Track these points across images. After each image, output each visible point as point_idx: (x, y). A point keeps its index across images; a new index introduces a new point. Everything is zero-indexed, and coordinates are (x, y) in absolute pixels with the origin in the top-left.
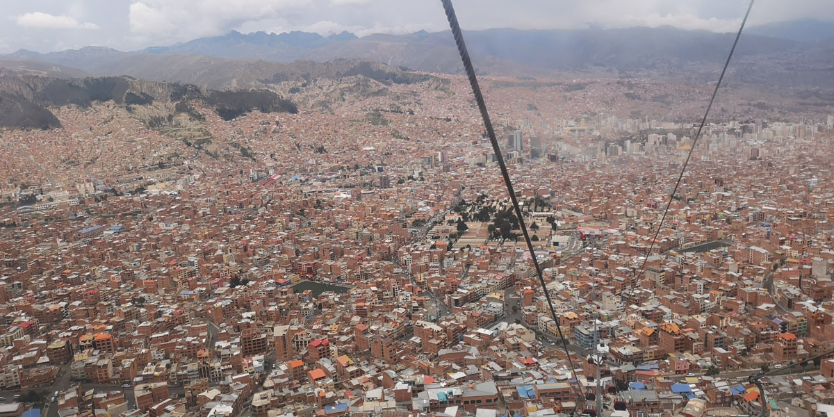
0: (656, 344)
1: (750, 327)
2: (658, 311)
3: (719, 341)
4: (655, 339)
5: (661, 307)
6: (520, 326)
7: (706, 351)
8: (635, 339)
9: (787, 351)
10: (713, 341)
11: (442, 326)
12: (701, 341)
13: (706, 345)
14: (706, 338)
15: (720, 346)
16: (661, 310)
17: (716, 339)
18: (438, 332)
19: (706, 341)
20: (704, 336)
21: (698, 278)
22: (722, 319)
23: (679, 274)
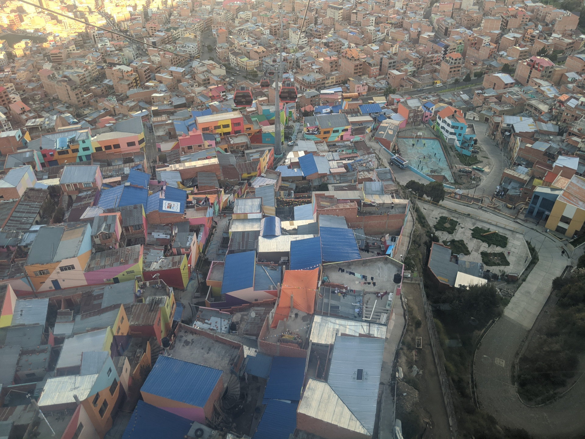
0: (336, 70)
1: (418, 52)
2: (337, 43)
3: (392, 65)
4: (336, 66)
5: (341, 39)
6: (211, 62)
7: (380, 75)
8: (317, 67)
9: (453, 70)
10: (387, 65)
11: (132, 67)
12: (377, 65)
13: (380, 70)
14: (381, 62)
15: (394, 69)
16: (340, 41)
17: (390, 63)
18: (128, 72)
19: (381, 66)
20: (379, 61)
21: (371, 14)
22: (392, 46)
23: (355, 11)
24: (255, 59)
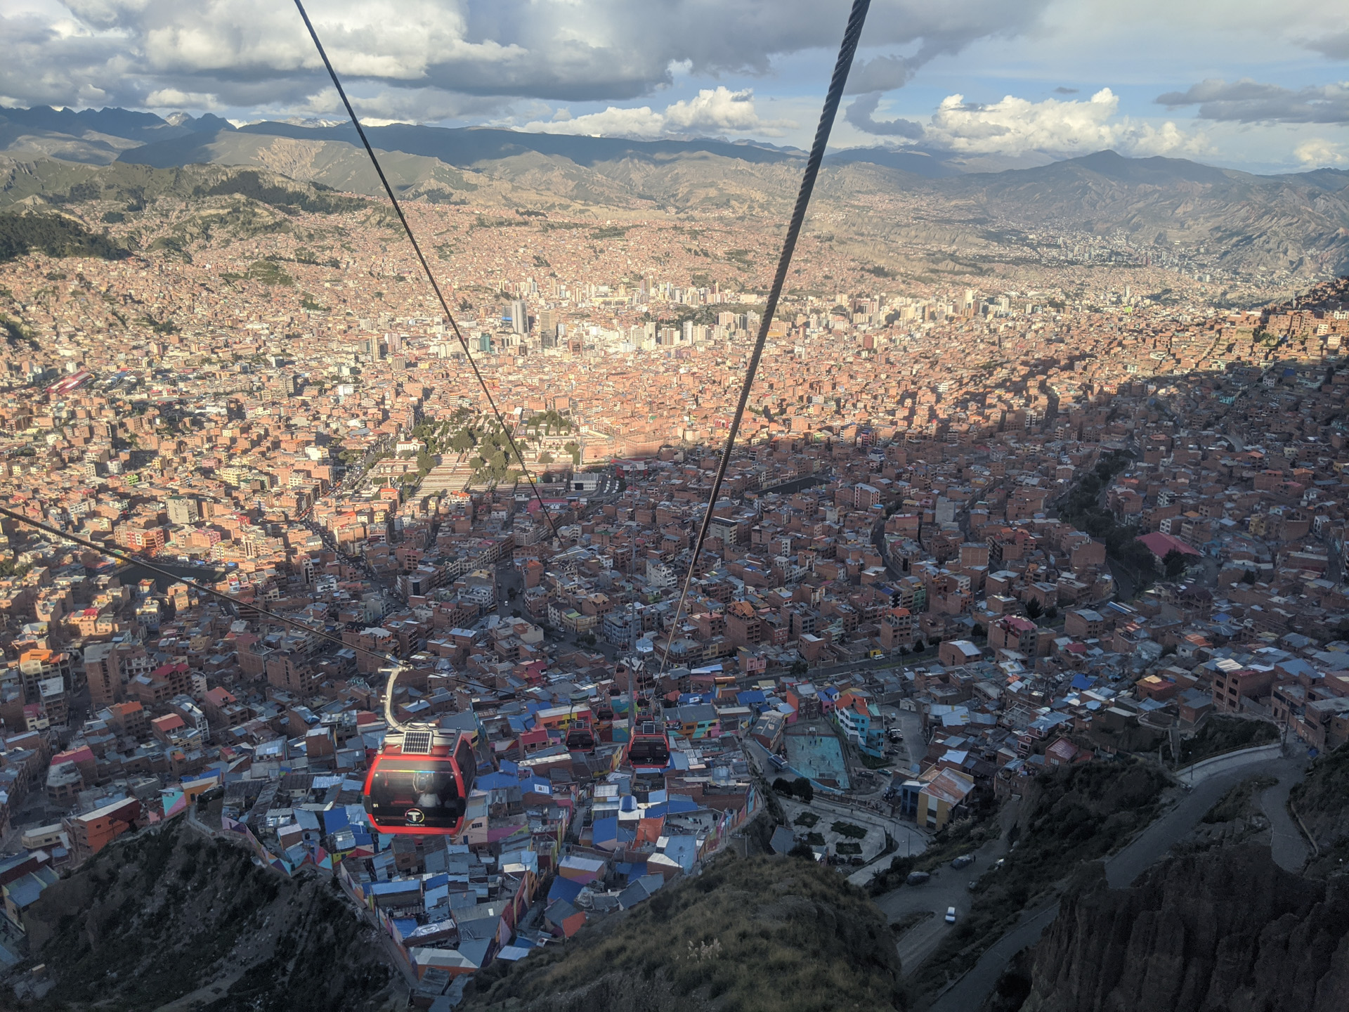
0: (721, 633)
1: (851, 603)
2: (725, 585)
3: (808, 625)
4: (720, 627)
5: (731, 579)
6: (519, 620)
7: (790, 639)
8: (691, 628)
9: (898, 633)
10: (801, 625)
11: (389, 629)
12: (784, 626)
13: (791, 631)
14: (791, 621)
15: (811, 632)
16: (729, 582)
17: (804, 623)
18: (384, 638)
19: (791, 626)
20: (788, 619)
21: (784, 533)
22: (814, 591)
23: (757, 527)
24: (590, 615)
